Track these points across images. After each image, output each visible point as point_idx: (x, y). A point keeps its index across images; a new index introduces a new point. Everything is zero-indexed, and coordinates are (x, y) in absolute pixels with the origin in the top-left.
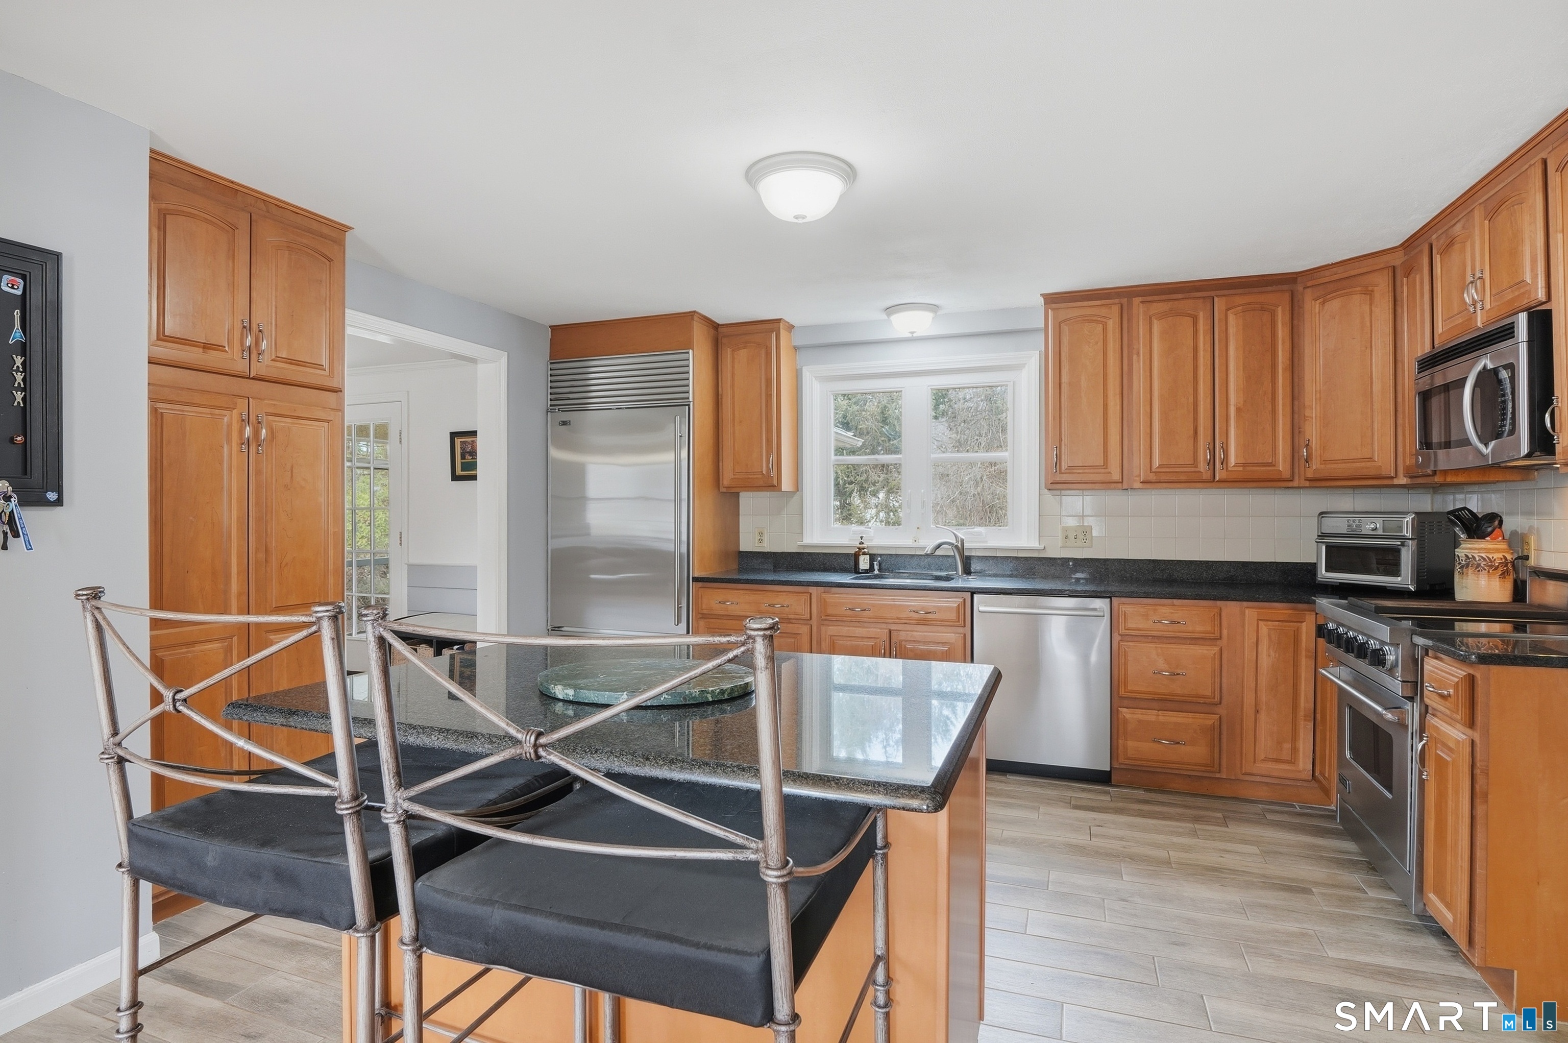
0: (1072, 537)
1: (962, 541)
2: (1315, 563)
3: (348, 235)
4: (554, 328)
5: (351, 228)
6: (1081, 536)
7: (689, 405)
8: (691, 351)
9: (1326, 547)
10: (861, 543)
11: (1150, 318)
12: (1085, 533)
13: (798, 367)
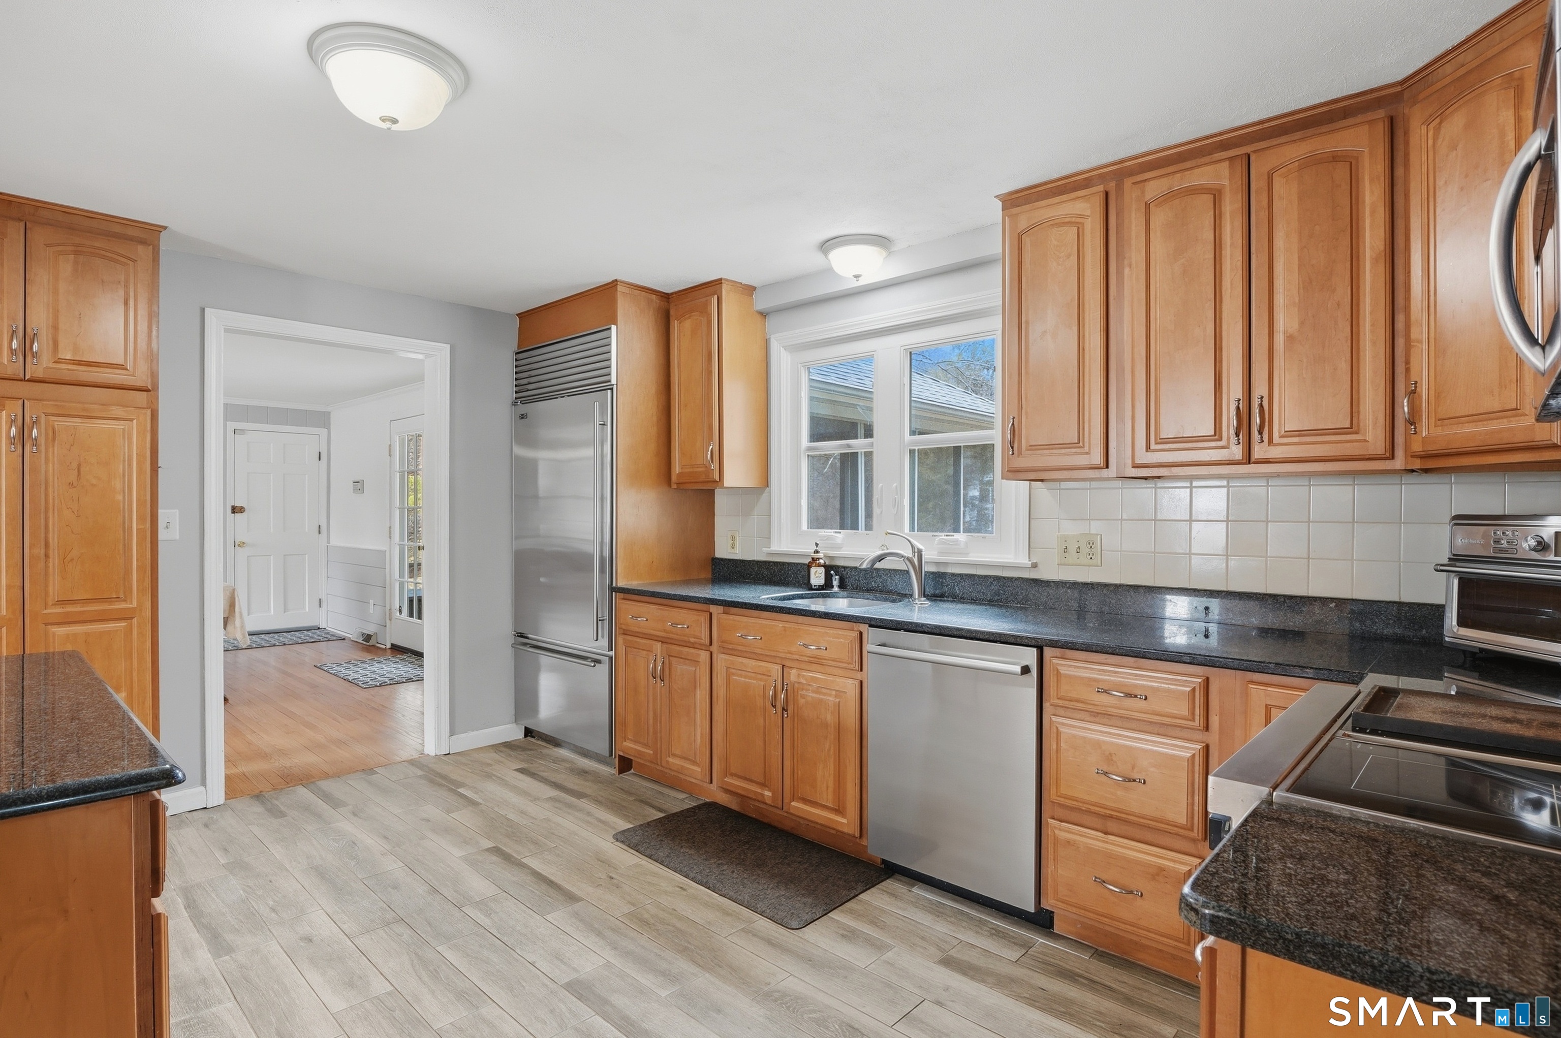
0: (1072, 549)
1: (920, 553)
2: (1443, 606)
3: (163, 235)
4: (520, 315)
5: (165, 228)
6: (1085, 550)
7: (612, 389)
8: (614, 328)
9: (1460, 580)
10: (817, 552)
11: (1147, 206)
12: (1091, 545)
13: (768, 337)
